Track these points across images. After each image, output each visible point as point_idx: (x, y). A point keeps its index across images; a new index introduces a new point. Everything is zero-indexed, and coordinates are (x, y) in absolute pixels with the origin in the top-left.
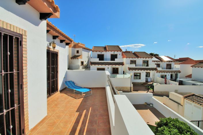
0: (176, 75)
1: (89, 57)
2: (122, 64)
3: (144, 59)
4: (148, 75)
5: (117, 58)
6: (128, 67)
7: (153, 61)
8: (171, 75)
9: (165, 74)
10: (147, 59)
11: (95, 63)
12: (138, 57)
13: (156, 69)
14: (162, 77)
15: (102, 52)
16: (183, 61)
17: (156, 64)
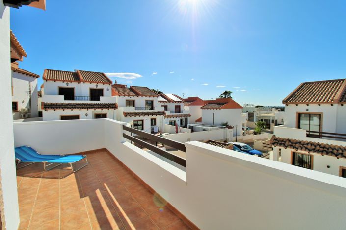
0: (186, 120)
1: (32, 92)
2: (114, 106)
3: (147, 98)
4: (153, 122)
5: (102, 96)
6: (124, 112)
7: (159, 101)
8: (181, 120)
9: (175, 119)
10: (152, 98)
11: (54, 105)
12: (138, 95)
13: (163, 113)
14: (171, 123)
15: (69, 83)
16: (193, 101)
17: (162, 106)
